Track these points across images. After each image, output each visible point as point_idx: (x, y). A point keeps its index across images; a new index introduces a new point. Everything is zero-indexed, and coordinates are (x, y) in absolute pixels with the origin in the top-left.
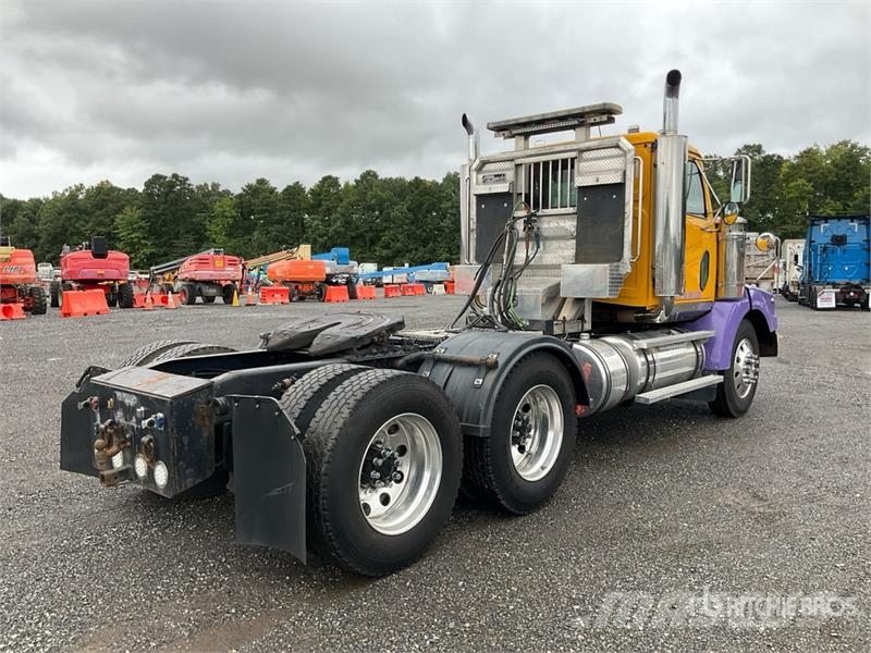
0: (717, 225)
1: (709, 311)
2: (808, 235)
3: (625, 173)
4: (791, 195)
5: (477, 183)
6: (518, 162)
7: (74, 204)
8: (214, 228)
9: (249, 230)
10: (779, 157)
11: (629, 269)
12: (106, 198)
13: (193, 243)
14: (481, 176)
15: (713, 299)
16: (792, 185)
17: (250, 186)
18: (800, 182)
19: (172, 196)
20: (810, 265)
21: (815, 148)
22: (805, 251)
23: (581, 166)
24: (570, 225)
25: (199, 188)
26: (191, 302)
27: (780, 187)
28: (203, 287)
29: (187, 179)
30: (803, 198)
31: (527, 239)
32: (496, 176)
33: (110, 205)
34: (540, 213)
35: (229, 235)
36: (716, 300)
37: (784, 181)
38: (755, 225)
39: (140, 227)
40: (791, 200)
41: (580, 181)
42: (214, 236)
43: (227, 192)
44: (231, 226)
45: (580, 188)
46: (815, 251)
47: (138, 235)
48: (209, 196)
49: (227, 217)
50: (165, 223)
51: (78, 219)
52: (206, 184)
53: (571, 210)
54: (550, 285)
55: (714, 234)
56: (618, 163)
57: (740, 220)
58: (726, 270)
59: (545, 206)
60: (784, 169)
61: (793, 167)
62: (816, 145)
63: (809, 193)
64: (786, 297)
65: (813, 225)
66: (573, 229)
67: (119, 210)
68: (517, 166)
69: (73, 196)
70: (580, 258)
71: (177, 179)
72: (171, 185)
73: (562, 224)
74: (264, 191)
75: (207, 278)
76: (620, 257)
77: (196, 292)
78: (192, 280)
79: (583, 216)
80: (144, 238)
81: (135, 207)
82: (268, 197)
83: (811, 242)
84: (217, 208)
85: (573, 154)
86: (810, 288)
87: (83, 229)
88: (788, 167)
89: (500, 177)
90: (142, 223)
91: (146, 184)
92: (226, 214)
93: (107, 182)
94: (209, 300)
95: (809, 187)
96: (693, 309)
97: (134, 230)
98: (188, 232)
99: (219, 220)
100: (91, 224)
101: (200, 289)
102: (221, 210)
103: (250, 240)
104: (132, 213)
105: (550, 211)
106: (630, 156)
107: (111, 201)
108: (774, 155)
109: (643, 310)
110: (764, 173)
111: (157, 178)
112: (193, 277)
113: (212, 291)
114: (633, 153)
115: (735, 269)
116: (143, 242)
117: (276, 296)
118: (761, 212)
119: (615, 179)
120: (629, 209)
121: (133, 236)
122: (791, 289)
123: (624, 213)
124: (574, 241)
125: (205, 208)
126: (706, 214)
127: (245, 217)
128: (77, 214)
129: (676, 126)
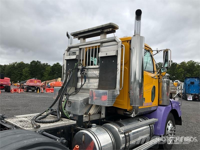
0: (158, 76)
1: (156, 110)
2: (184, 82)
3: (117, 51)
4: (179, 72)
5: (67, 56)
6: (80, 47)
7: (13, 66)
8: (45, 74)
9: (54, 74)
10: (176, 63)
11: (118, 93)
12: (22, 65)
13: (40, 77)
14: (68, 53)
15: (157, 105)
16: (179, 70)
17: (55, 64)
18: (181, 69)
19: (36, 66)
20: (185, 89)
21: (184, 62)
22: (184, 85)
23: (102, 49)
24: (97, 73)
25: (43, 64)
26: (27, 91)
27: (177, 70)
28: (31, 88)
29: (40, 62)
30: (182, 73)
31: (82, 78)
32: (73, 53)
33: (22, 67)
34: (87, 67)
35: (49, 75)
36: (159, 105)
37: (177, 69)
38: (171, 78)
39: (28, 72)
40: (179, 73)
41: (101, 55)
42: (45, 75)
43: (49, 65)
44: (50, 73)
45: (101, 57)
46: (186, 85)
47: (27, 74)
48: (45, 66)
49: (49, 71)
50: (34, 72)
51: (14, 70)
52: (45, 63)
53: (97, 66)
54: (85, 98)
55: (157, 80)
56: (115, 48)
57: (167, 74)
58: (162, 89)
59: (89, 65)
60: (177, 66)
61: (179, 66)
62: (185, 61)
63: (183, 72)
64: (179, 96)
65: (186, 79)
66: (98, 74)
67: (24, 68)
68: (80, 49)
69: (14, 65)
70: (100, 87)
71: (38, 62)
72: (37, 63)
73: (94, 72)
74: (58, 65)
75: (32, 85)
76: (115, 87)
77: (29, 89)
78: (28, 86)
79: (101, 69)
80: (29, 75)
81: (28, 68)
82: (59, 67)
83: (185, 83)
84: (47, 69)
85: (99, 44)
86: (186, 95)
87: (15, 72)
88: (178, 66)
89: (74, 53)
90: (29, 72)
91: (31, 63)
92: (49, 70)
93: (23, 62)
94: (33, 91)
95: (183, 70)
96: (149, 110)
97: (27, 73)
98: (39, 74)
99: (47, 72)
100: (17, 71)
101: (30, 88)
102: (48, 69)
103: (53, 76)
104: (27, 69)
105: (90, 67)
106: (120, 44)
107: (22, 66)
108: (175, 63)
109: (126, 110)
110: (173, 67)
111: (34, 61)
112: (28, 85)
113: (33, 89)
114: (121, 43)
115: (166, 89)
116: (29, 76)
117: (50, 90)
118: (172, 76)
119: (113, 54)
120: (119, 67)
121: (26, 74)
122: (180, 95)
123: (117, 68)
124: (98, 80)
125: (44, 69)
126: (154, 72)
127: (53, 71)
128: (14, 69)
129: (140, 33)
